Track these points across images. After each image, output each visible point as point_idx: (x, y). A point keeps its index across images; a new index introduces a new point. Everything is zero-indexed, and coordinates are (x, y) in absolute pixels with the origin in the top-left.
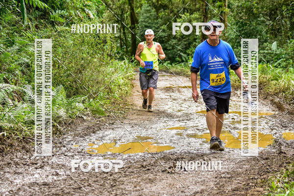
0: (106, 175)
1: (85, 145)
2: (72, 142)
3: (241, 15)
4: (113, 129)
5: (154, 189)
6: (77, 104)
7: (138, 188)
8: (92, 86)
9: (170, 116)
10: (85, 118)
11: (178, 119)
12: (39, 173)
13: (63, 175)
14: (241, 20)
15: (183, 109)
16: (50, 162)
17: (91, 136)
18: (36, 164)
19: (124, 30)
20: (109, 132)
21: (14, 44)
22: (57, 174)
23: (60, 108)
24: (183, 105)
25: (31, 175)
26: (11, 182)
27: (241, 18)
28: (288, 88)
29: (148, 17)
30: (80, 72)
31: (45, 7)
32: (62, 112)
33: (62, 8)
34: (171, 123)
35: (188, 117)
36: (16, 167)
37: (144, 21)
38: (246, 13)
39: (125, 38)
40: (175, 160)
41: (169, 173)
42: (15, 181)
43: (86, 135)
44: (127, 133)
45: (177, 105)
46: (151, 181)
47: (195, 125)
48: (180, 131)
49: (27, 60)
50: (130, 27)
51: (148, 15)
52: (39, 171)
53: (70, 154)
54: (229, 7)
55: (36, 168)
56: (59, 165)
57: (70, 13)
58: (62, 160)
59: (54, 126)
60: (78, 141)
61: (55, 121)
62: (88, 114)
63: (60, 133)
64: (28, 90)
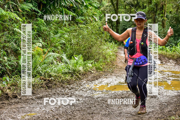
0: (103, 101)
2: (86, 84)
3: (173, 21)
4: (106, 78)
5: (128, 109)
6: (89, 65)
7: (120, 109)
8: (96, 56)
10: (92, 72)
13: (81, 100)
14: (173, 24)
16: (75, 94)
17: (95, 81)
18: (68, 94)
19: (112, 27)
21: (58, 33)
22: (79, 100)
23: (80, 66)
27: (173, 23)
30: (91, 48)
31: (74, 15)
32: (81, 68)
33: (82, 15)
37: (123, 23)
38: (175, 20)
43: (93, 80)
44: (114, 80)
49: (64, 42)
50: (116, 26)
53: (85, 90)
54: (167, 17)
55: (68, 97)
56: (79, 95)
57: (86, 18)
58: (81, 93)
59: (77, 75)
60: (89, 84)
61: (77, 73)
62: (94, 70)
63: (80, 79)
64: (64, 57)
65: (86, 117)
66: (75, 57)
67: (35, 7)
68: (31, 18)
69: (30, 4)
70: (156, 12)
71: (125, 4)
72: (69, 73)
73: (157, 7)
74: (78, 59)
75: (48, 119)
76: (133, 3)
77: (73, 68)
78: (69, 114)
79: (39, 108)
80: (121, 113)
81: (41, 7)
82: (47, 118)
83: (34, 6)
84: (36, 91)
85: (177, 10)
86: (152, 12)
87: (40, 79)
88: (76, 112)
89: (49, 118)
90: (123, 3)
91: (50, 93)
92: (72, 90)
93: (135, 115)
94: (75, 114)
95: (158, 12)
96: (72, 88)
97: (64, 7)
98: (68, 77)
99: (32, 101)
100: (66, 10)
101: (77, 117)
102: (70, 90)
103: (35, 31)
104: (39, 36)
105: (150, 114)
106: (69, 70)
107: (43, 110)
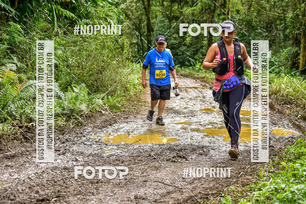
0: (118, 162)
1: (102, 136)
2: (91, 133)
3: (241, 27)
4: (127, 123)
5: (158, 175)
6: (97, 100)
7: (145, 174)
8: (111, 85)
9: (177, 112)
10: (103, 112)
11: (184, 115)
12: (61, 159)
13: (82, 161)
14: (242, 32)
15: (189, 106)
16: (71, 150)
17: (108, 128)
18: (59, 151)
19: (141, 37)
20: (124, 125)
22: (76, 160)
23: (82, 104)
24: (189, 103)
26: (37, 166)
28: (279, 91)
29: (162, 27)
30: (101, 73)
31: (72, 17)
32: (83, 107)
33: (87, 17)
34: (178, 119)
35: (192, 114)
37: (159, 30)
38: (246, 25)
39: (142, 45)
40: (179, 151)
42: (40, 165)
43: (103, 127)
44: (139, 126)
45: (184, 103)
46: (157, 168)
47: (198, 121)
48: (185, 126)
50: (146, 35)
51: (162, 25)
52: (61, 157)
53: (89, 143)
55: (59, 155)
56: (78, 152)
57: (94, 21)
58: (82, 148)
59: (76, 118)
60: (97, 132)
61: (77, 114)
62: (106, 109)
63: (81, 125)
64: (56, 87)
65: (86, 189)
66: (74, 88)
67: (6, 2)
70: (214, 11)
72: (63, 114)
74: (80, 90)
75: (21, 193)
77: (70, 106)
78: (59, 183)
79: (7, 175)
80: (146, 181)
81: (16, 3)
82: (21, 191)
84: (5, 145)
85: (249, 9)
86: (207, 12)
87: (12, 126)
88: (69, 181)
89: (22, 190)
91: (28, 149)
92: (67, 143)
93: (169, 183)
94: (69, 183)
95: (218, 12)
96: (67, 140)
98: (61, 122)
100: (59, 7)
101: (71, 189)
102: (64, 143)
103: (4, 44)
104: (13, 52)
105: (195, 182)
106: (64, 109)
107: (14, 177)
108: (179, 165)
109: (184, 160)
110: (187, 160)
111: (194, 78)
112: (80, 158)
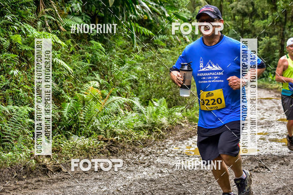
0: (202, 173)
2: (173, 145)
6: (177, 113)
8: (189, 99)
10: (183, 125)
12: (147, 171)
13: (167, 173)
15: (265, 117)
16: (155, 162)
17: (188, 140)
18: (144, 163)
21: (124, 63)
22: (162, 172)
23: (163, 117)
24: (265, 114)
25: (140, 173)
26: (125, 178)
31: (149, 34)
32: (164, 120)
33: (163, 33)
35: (269, 124)
36: (128, 166)
40: (260, 161)
41: (255, 172)
42: (128, 177)
43: (184, 139)
45: (260, 114)
47: (276, 131)
48: (264, 136)
49: (135, 77)
52: (146, 169)
53: (172, 155)
55: (144, 167)
56: (162, 164)
57: (170, 38)
58: (165, 160)
59: (158, 132)
60: (178, 145)
61: (159, 127)
62: (185, 122)
63: (163, 138)
64: (137, 102)
66: (154, 102)
67: (87, 22)
68: (80, 41)
69: (78, 18)
70: (285, 23)
71: (233, 12)
72: (145, 128)
73: (286, 15)
74: (160, 104)
76: (246, 10)
77: (152, 119)
79: (97, 188)
81: (97, 23)
83: (85, 21)
86: (278, 24)
87: (98, 140)
88: (157, 193)
90: (229, 11)
92: (151, 156)
95: (289, 24)
96: (150, 152)
97: (134, 20)
98: (144, 135)
99: (86, 176)
100: (137, 25)
102: (147, 155)
103: (87, 62)
104: (95, 69)
105: (279, 191)
106: (145, 123)
107: (103, 190)
108: (261, 175)
109: (266, 170)
110: (269, 170)
111: (268, 89)
112: (165, 170)
